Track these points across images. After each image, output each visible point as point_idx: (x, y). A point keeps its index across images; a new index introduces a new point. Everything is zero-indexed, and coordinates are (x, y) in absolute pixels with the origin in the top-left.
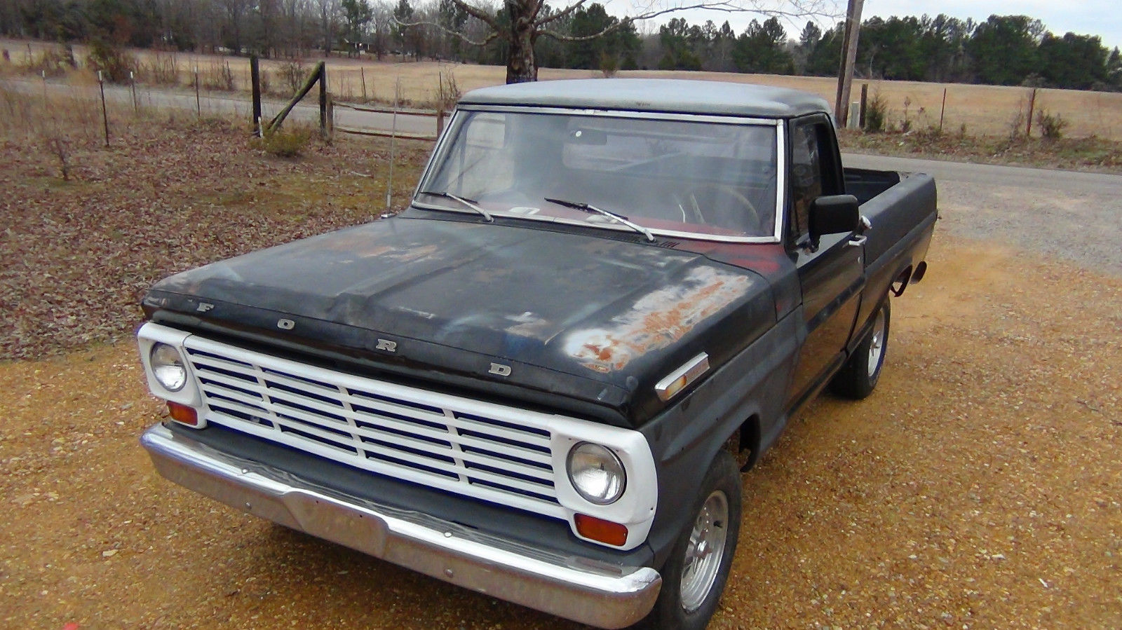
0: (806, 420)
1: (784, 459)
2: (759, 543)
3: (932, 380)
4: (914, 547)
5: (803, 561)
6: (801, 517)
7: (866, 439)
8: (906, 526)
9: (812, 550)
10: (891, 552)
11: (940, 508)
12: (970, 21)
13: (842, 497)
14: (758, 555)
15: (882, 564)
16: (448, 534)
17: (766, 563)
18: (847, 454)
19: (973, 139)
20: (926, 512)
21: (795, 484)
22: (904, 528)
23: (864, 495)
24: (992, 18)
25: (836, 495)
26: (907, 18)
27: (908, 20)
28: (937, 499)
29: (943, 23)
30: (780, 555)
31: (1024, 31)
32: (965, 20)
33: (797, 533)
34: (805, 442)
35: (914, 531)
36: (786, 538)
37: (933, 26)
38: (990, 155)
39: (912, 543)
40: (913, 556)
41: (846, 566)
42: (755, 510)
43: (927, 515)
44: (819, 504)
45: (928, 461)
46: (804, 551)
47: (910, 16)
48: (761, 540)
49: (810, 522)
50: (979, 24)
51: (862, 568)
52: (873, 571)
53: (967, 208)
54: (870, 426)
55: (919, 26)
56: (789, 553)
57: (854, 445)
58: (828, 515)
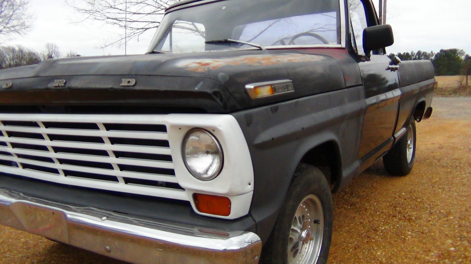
0: (374, 185)
1: (363, 203)
2: (350, 245)
3: (443, 167)
4: (452, 244)
5: (379, 254)
6: (375, 230)
7: (410, 192)
8: (444, 232)
9: (384, 247)
10: (437, 247)
11: (464, 223)
12: (432, 52)
13: (400, 219)
14: (349, 252)
15: (433, 254)
16: (104, 218)
17: (354, 256)
18: (400, 199)
19: (442, 89)
20: (455, 225)
21: (370, 214)
22: (443, 234)
23: (413, 218)
24: (442, 51)
25: (396, 218)
26: (405, 53)
27: (405, 54)
28: (460, 218)
29: (421, 54)
30: (364, 251)
31: (456, 54)
32: (430, 52)
33: (374, 239)
34: (375, 195)
35: (450, 235)
36: (367, 242)
37: (416, 55)
38: (450, 94)
39: (450, 241)
40: (452, 249)
41: (408, 256)
42: (347, 228)
43: (456, 226)
44: (387, 223)
45: (450, 200)
46: (380, 249)
47: (406, 52)
48: (351, 243)
49: (381, 232)
50: (436, 53)
51: (419, 256)
52: (427, 258)
53: (444, 110)
54: (412, 187)
55: (410, 56)
56: (369, 250)
57: (404, 195)
58: (393, 229)
